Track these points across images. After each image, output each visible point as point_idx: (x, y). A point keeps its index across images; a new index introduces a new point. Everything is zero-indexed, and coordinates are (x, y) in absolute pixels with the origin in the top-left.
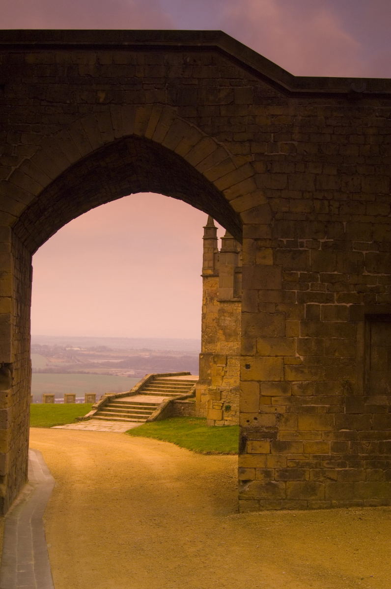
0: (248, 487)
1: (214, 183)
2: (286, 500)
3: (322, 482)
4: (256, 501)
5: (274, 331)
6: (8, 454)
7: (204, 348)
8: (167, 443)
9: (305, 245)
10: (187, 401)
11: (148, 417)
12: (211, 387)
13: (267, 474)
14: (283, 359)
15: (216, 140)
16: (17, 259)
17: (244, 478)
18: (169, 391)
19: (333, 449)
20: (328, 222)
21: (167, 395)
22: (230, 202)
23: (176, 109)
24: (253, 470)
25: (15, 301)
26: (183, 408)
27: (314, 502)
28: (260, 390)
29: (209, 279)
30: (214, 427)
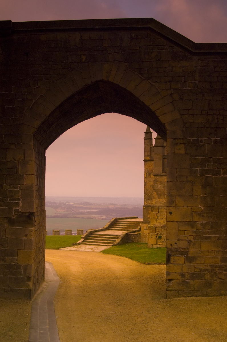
0: (172, 283)
1: (149, 106)
2: (194, 291)
3: (215, 280)
4: (177, 292)
5: (186, 192)
6: (33, 265)
7: (145, 202)
8: (125, 258)
9: (203, 142)
10: (136, 233)
11: (114, 243)
12: (150, 225)
13: (183, 275)
14: (192, 208)
15: (150, 82)
16: (37, 152)
17: (169, 278)
18: (126, 228)
19: (221, 261)
20: (217, 128)
21: (124, 230)
22: (159, 118)
23: (126, 64)
24: (175, 273)
25: (36, 176)
26: (134, 237)
27: (211, 292)
28: (178, 227)
29: (148, 162)
30: (152, 248)
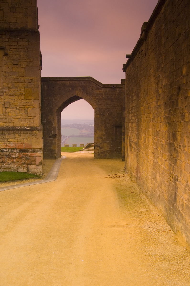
2: (102, 157)
3: (108, 154)
5: (100, 129)
6: (56, 150)
9: (105, 114)
13: (99, 153)
14: (101, 133)
15: (90, 96)
16: (57, 115)
19: (110, 149)
20: (109, 110)
27: (106, 158)
28: (97, 139)
